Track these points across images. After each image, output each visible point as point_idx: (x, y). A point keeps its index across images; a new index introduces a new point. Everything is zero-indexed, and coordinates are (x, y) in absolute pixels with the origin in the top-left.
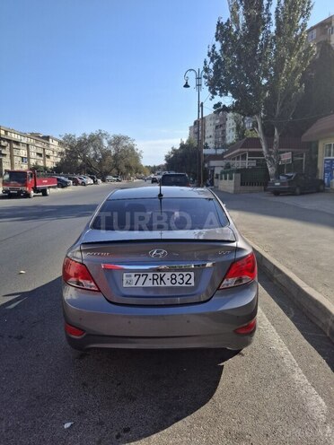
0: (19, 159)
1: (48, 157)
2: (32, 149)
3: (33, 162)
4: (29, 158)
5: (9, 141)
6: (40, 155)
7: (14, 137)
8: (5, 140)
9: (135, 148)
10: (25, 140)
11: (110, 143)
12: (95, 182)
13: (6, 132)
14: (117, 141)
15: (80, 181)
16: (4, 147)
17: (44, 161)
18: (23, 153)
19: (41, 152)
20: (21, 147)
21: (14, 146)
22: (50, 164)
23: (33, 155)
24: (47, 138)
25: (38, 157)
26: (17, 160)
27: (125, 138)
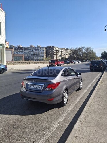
0: (59, 56)
1: (67, 55)
2: (62, 53)
3: (62, 56)
4: (61, 55)
5: (56, 51)
6: (65, 54)
7: (58, 49)
8: (55, 50)
9: (93, 51)
10: (60, 50)
11: (85, 50)
12: (79, 62)
13: (56, 48)
14: (88, 49)
15: (73, 62)
16: (55, 52)
17: (66, 56)
18: (60, 54)
19: (65, 53)
20: (59, 52)
21: (58, 52)
22: (67, 57)
23: (63, 54)
24: (67, 49)
25: (64, 55)
26: (58, 56)
27: (90, 48)
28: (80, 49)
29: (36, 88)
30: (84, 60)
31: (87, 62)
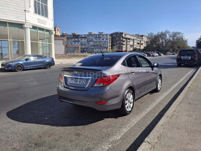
0: (130, 46)
1: (142, 44)
2: (135, 41)
3: (135, 47)
4: (133, 45)
5: (126, 38)
6: (138, 44)
7: (128, 37)
8: (124, 38)
9: (183, 38)
10: (132, 38)
11: (170, 36)
12: (160, 55)
13: (125, 35)
14: (175, 35)
15: (151, 55)
16: (124, 41)
17: (140, 46)
18: (131, 43)
19: (139, 42)
20: (131, 41)
21: (128, 40)
22: (142, 48)
23: (135, 44)
24: (142, 36)
25: (138, 45)
26: (129, 46)
27: (179, 33)
28: (162, 35)
29: (78, 83)
30: (168, 51)
31: (173, 54)
